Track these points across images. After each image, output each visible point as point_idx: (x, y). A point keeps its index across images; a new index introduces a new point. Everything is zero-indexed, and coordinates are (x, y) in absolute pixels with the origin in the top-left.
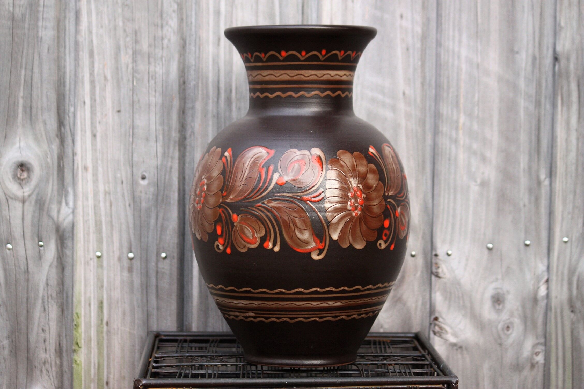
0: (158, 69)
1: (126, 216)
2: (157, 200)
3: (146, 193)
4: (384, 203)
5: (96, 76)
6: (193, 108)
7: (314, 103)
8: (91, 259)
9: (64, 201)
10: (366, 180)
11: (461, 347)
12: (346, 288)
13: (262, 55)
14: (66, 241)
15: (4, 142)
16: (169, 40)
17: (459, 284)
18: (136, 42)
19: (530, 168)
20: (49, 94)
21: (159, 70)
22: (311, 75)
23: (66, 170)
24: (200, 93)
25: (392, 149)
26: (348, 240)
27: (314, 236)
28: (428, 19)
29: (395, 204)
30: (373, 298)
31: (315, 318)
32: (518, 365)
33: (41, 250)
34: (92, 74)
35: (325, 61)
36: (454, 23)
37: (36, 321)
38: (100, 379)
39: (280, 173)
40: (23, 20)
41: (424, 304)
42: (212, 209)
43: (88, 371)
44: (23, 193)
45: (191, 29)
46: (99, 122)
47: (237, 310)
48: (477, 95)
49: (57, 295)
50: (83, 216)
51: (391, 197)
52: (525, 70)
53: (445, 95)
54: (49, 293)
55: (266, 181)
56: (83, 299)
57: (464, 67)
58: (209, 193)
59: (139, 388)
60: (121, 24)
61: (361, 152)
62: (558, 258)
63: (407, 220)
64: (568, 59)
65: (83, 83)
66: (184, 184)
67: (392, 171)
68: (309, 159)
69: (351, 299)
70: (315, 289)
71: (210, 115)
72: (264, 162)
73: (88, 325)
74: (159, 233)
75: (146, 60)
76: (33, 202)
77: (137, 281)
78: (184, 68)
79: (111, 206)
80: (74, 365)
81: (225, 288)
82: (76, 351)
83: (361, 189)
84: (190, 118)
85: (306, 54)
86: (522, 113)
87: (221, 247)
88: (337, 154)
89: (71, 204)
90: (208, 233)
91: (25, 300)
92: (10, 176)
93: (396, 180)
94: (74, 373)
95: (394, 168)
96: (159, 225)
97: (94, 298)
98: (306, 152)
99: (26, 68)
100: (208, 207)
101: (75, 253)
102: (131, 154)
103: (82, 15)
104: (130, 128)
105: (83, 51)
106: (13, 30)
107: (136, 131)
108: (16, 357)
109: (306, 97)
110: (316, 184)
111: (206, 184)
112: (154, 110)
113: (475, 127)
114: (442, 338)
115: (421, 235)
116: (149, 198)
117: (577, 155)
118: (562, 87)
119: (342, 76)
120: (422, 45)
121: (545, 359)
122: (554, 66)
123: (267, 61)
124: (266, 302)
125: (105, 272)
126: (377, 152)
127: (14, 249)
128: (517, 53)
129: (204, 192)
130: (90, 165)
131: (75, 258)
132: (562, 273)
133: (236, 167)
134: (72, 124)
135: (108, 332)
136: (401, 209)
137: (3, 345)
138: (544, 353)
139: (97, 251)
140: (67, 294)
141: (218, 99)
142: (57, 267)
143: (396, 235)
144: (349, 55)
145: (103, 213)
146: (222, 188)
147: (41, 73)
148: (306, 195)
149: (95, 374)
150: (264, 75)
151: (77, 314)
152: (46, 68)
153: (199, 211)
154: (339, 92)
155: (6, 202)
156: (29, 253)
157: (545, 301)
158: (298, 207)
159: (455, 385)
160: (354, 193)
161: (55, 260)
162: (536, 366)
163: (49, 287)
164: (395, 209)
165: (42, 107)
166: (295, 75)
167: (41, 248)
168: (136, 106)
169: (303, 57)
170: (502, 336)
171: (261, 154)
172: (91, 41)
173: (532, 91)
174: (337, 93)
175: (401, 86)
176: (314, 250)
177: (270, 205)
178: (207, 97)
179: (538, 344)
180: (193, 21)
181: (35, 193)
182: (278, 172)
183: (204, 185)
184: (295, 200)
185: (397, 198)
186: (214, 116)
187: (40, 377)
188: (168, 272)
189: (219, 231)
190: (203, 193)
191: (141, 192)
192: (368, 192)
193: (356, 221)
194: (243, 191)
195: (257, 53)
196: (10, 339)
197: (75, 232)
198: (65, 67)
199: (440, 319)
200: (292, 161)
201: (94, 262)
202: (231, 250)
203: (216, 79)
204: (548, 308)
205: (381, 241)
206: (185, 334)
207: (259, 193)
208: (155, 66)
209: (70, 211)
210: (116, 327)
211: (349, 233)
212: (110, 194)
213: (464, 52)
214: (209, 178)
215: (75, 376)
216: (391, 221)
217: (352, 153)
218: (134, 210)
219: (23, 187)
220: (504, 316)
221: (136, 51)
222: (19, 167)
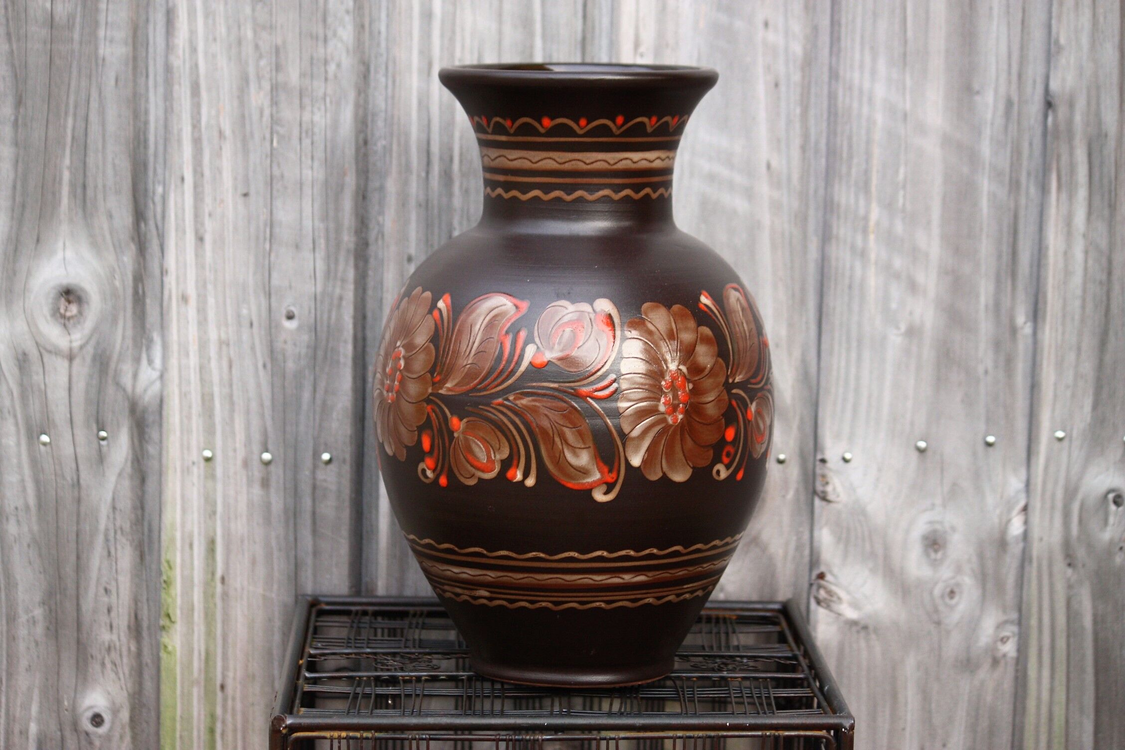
0: (317, 118)
1: (259, 385)
2: (315, 357)
3: (295, 344)
4: (726, 397)
5: (203, 130)
6: (382, 188)
7: (602, 212)
8: (194, 463)
9: (144, 356)
10: (695, 356)
11: (865, 628)
12: (655, 551)
13: (507, 123)
14: (147, 430)
15: (36, 249)
16: (339, 65)
17: (863, 512)
18: (278, 68)
19: (997, 305)
20: (117, 162)
21: (320, 118)
22: (596, 161)
23: (148, 301)
24: (395, 162)
25: (742, 293)
26: (659, 467)
27: (598, 459)
28: (815, 29)
29: (746, 397)
30: (705, 565)
31: (598, 604)
32: (968, 660)
33: (103, 446)
34: (196, 125)
35: (621, 135)
36: (862, 37)
37: (94, 574)
38: (209, 679)
39: (537, 345)
40: (70, 27)
41: (799, 548)
42: (414, 405)
43: (188, 666)
44: (71, 342)
45: (379, 45)
46: (210, 215)
47: (458, 584)
48: (902, 170)
49: (131, 527)
50: (180, 385)
51: (739, 385)
52: (992, 124)
53: (844, 170)
54: (118, 523)
55: (512, 360)
56: (178, 535)
57: (880, 118)
58: (410, 375)
59: (280, 731)
60: (250, 34)
61: (685, 304)
62: (1046, 468)
63: (768, 422)
64: (1071, 105)
65: (179, 141)
66: (364, 328)
67: (742, 337)
68: (590, 319)
69: (664, 570)
70: (598, 553)
71: (413, 203)
72: (509, 324)
73: (188, 582)
74: (317, 417)
75: (297, 101)
76: (89, 359)
77: (277, 504)
78: (365, 116)
79: (230, 367)
80: (163, 655)
81: (436, 545)
82: (166, 628)
83: (684, 373)
84: (376, 208)
85: (588, 124)
86: (984, 203)
87: (429, 473)
88: (642, 309)
89: (158, 362)
90: (406, 447)
91: (73, 536)
92: (46, 311)
93: (748, 354)
94: (162, 668)
95: (744, 330)
96: (319, 402)
97: (199, 534)
98: (585, 307)
99: (75, 115)
100: (407, 401)
101: (164, 453)
102: (267, 275)
103: (178, 17)
104: (266, 225)
105: (180, 84)
106: (51, 45)
107: (277, 230)
108: (57, 638)
109: (587, 201)
110: (603, 366)
111: (404, 357)
112: (310, 193)
113: (899, 228)
114: (831, 611)
115: (795, 425)
116: (300, 354)
117: (1085, 283)
118: (1059, 157)
119: (654, 161)
120: (803, 77)
121: (1019, 650)
122: (1046, 117)
123: (516, 134)
124: (510, 574)
125: (219, 487)
126: (715, 303)
127: (53, 443)
128: (978, 93)
129: (400, 371)
130: (192, 292)
131: (164, 460)
132: (1053, 495)
133: (459, 330)
134: (159, 217)
135: (225, 595)
136: (757, 405)
137: (33, 617)
138: (1016, 639)
139: (205, 449)
140: (150, 525)
141: (428, 173)
142: (131, 477)
143: (747, 453)
144: (666, 123)
145: (216, 379)
146: (432, 367)
147: (103, 124)
148: (584, 385)
149: (200, 670)
150: (510, 157)
151: (168, 562)
152: (111, 114)
153: (390, 406)
154: (647, 190)
155: (40, 357)
156: (81, 451)
157: (1021, 545)
158: (570, 408)
159: (849, 731)
160: (672, 382)
161: (129, 464)
162: (1002, 663)
163: (117, 513)
164: (746, 407)
165: (104, 186)
166: (568, 160)
167: (103, 443)
168: (277, 186)
169: (582, 128)
170: (941, 608)
171: (503, 308)
172: (194, 67)
173: (1004, 163)
174: (642, 193)
175: (764, 152)
176: (598, 485)
177: (518, 402)
178: (408, 168)
179: (1006, 622)
180: (383, 29)
181: (93, 342)
182: (534, 342)
183: (400, 359)
184: (565, 396)
185: (749, 386)
186: (420, 205)
187: (101, 675)
188: (333, 488)
189: (426, 444)
190: (398, 373)
191: (285, 342)
192: (696, 379)
193: (674, 432)
194: (470, 375)
195: (498, 119)
196: (46, 607)
197: (164, 413)
198: (147, 112)
199: (829, 577)
200: (561, 322)
201: (199, 468)
202: (448, 480)
203: (424, 136)
204: (1025, 558)
205: (720, 467)
206: (364, 600)
207: (499, 380)
208: (312, 112)
209: (155, 375)
210: (238, 586)
211: (661, 453)
212: (228, 345)
213: (880, 91)
214: (409, 347)
215: (163, 674)
216: (738, 428)
217: (669, 307)
218: (272, 375)
219: (70, 332)
220: (946, 573)
221: (277, 84)
222: (62, 295)
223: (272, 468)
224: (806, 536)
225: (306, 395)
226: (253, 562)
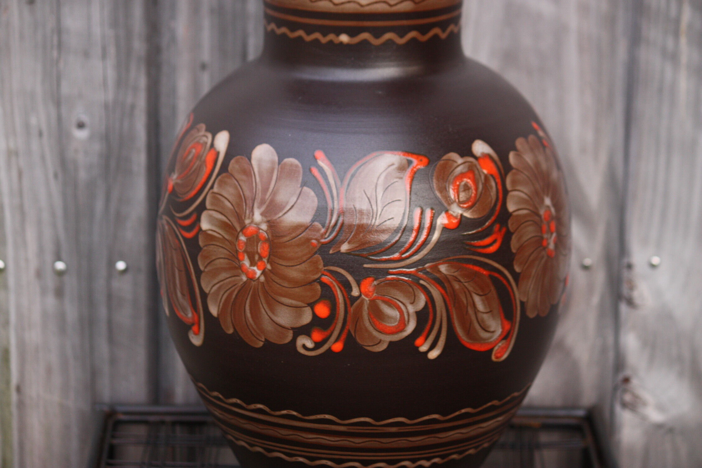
1: (50, 195)
2: (107, 167)
3: (86, 154)
11: (671, 431)
41: (604, 350)
74: (111, 227)
77: (72, 313)
79: (20, 177)
84: (168, 12)
96: (112, 211)
102: (55, 84)
104: (53, 32)
107: (65, 37)
114: (636, 413)
115: (601, 229)
116: (92, 163)
125: (12, 297)
135: (21, 404)
188: (129, 296)
191: (77, 152)
199: (634, 381)
206: (162, 409)
210: (34, 394)
212: (17, 155)
218: (64, 185)
223: (66, 278)
224: (610, 340)
225: (99, 205)
226: (49, 371)
